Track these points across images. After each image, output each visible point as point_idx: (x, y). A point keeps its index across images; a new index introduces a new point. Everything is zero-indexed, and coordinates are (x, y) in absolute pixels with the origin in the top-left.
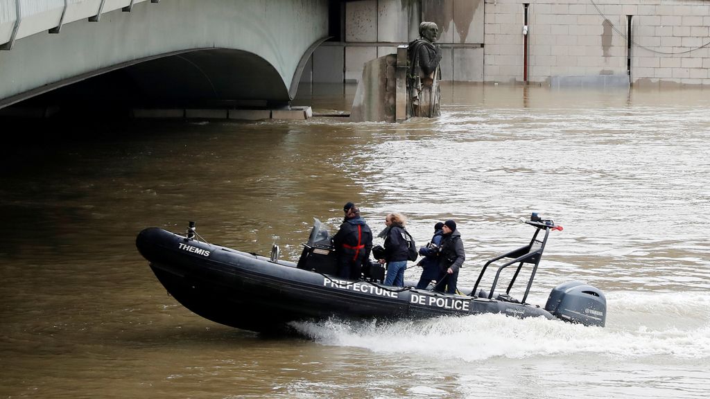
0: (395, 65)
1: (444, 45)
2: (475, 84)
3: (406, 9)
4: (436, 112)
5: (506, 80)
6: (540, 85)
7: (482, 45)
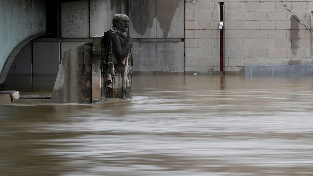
0: (91, 52)
1: (148, 40)
2: (177, 74)
3: (114, 8)
4: (128, 94)
5: (204, 70)
6: (235, 74)
7: (183, 40)
